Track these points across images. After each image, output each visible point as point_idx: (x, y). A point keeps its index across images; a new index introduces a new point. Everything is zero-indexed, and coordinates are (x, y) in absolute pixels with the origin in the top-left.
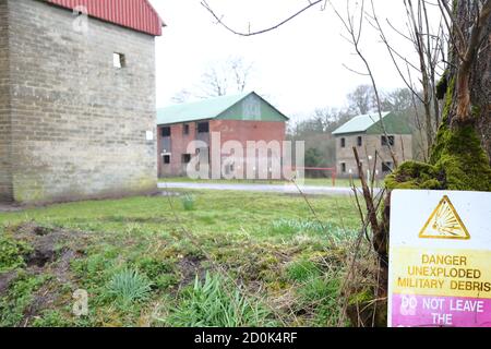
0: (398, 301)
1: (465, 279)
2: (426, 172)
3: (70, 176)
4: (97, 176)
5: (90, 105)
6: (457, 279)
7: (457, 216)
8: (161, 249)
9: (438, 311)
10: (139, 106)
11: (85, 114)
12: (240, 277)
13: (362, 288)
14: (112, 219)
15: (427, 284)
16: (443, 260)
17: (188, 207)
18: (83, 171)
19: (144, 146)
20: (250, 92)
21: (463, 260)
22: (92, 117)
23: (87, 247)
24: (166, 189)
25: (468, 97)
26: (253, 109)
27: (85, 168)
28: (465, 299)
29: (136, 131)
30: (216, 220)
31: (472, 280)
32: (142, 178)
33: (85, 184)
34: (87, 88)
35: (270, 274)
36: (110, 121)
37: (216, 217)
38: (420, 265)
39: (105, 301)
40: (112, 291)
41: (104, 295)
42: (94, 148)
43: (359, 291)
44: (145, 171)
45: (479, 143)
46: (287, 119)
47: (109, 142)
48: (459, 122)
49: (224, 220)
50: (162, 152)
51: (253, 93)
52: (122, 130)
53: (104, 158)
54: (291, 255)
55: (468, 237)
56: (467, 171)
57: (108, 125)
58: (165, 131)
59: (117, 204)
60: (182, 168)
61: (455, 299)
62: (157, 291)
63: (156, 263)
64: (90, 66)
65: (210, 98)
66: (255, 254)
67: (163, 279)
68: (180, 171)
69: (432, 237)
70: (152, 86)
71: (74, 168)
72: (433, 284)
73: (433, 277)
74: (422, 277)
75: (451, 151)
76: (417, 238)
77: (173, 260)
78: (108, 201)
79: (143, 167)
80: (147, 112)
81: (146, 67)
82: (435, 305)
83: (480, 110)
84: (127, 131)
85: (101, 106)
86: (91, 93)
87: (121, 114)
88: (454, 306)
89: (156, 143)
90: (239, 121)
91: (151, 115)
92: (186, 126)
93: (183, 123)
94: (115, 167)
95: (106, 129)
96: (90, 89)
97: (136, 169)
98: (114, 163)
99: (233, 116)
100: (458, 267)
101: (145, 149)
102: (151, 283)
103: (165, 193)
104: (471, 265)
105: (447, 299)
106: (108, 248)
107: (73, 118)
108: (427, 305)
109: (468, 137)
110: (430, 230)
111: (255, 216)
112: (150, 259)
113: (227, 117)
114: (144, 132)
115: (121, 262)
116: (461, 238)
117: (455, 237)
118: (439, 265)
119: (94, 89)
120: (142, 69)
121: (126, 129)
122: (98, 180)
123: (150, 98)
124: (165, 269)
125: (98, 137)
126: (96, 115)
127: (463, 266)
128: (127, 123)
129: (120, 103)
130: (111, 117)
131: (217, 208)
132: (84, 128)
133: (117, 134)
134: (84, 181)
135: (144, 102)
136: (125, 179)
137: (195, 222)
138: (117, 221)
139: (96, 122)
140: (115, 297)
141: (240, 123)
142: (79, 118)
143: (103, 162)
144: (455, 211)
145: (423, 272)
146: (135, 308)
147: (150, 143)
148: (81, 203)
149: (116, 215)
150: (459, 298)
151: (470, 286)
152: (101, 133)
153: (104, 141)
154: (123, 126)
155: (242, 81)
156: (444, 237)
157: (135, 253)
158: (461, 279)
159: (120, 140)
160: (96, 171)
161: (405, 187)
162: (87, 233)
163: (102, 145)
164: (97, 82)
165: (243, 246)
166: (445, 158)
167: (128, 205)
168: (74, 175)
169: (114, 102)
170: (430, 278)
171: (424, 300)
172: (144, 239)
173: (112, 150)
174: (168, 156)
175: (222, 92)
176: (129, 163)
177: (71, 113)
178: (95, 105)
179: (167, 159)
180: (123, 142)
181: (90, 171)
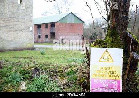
0: (93, 81)
1: (112, 74)
2: (103, 42)
3: (2, 42)
4: (12, 43)
5: (9, 17)
6: (110, 74)
7: (110, 55)
8: (27, 66)
9: (104, 83)
10: (27, 18)
11: (7, 21)
12: (51, 75)
13: (83, 77)
14: (15, 57)
15: (101, 76)
16: (106, 69)
17: (43, 54)
18: (6, 41)
19: (29, 32)
20: (71, 12)
21: (111, 69)
22: (10, 22)
23: (3, 66)
24: (37, 48)
25: (114, 20)
26: (71, 19)
27: (7, 39)
28: (112, 80)
29: (26, 27)
30: (51, 58)
31: (114, 74)
32: (28, 44)
33: (7, 45)
34: (8, 11)
35: (60, 74)
36: (16, 23)
37: (51, 57)
38: (99, 70)
39: (8, 82)
40: (10, 79)
41: (7, 80)
42: (11, 33)
43: (82, 78)
44: (29, 41)
45: (117, 34)
46: (84, 22)
47: (16, 31)
48: (112, 28)
49: (54, 58)
50: (38, 34)
51: (71, 13)
52: (21, 27)
53: (14, 36)
54: (68, 68)
55: (113, 62)
56: (114, 42)
57: (16, 25)
58: (39, 26)
59: (19, 52)
60: (45, 40)
61: (109, 80)
62: (25, 79)
63: (25, 71)
64: (9, 3)
65: (56, 14)
66: (57, 68)
67: (27, 75)
68: (44, 41)
69: (103, 62)
70: (32, 11)
71: (3, 40)
72: (103, 75)
73: (103, 74)
74: (100, 73)
75: (110, 36)
76: (98, 62)
77: (30, 70)
78: (16, 51)
79: (29, 40)
80: (30, 20)
81: (30, 4)
82: (103, 82)
83: (118, 24)
84: (23, 27)
85: (13, 18)
86: (9, 13)
87: (21, 20)
88: (109, 82)
89: (33, 31)
90: (66, 23)
91: (32, 21)
92: (46, 25)
93: (46, 23)
94: (19, 40)
95: (15, 26)
96: (9, 12)
97: (26, 40)
98: (17, 38)
99: (63, 21)
100: (110, 71)
101: (29, 33)
102: (23, 77)
103: (36, 49)
104: (114, 70)
105: (107, 80)
106: (10, 66)
107: (3, 22)
108: (101, 81)
109: (114, 32)
110: (102, 60)
111: (65, 57)
112: (23, 69)
113: (61, 22)
114: (29, 27)
115: (14, 70)
116: (111, 62)
117: (109, 62)
118: (105, 70)
119: (11, 12)
120: (28, 5)
121: (22, 26)
122: (12, 44)
123: (31, 15)
124: (28, 73)
125: (12, 29)
126: (11, 21)
127: (112, 70)
128: (23, 24)
129: (20, 17)
130: (16, 22)
131: (53, 54)
132: (7, 25)
133: (19, 28)
134: (7, 44)
135: (29, 17)
136: (22, 44)
137: (44, 59)
138: (17, 58)
139: (11, 24)
140: (11, 81)
141: (66, 24)
142: (5, 22)
143: (14, 38)
144: (109, 54)
145: (100, 72)
146: (17, 84)
147: (31, 31)
148: (5, 52)
149: (17, 56)
150: (111, 80)
151: (114, 76)
152: (13, 27)
153: (14, 30)
154: (21, 25)
155: (68, 8)
156: (106, 62)
157: (18, 68)
158: (111, 74)
159: (20, 30)
160: (11, 41)
161: (96, 47)
162: (4, 61)
163: (13, 32)
164: (12, 9)
165: (54, 66)
166: (108, 38)
167: (22, 53)
168: (3, 42)
169: (18, 16)
170: (102, 74)
171: (100, 80)
172: (22, 63)
173: (17, 34)
174: (40, 36)
175: (60, 12)
176: (23, 38)
177: (2, 20)
178: (11, 17)
179: (39, 37)
180: (21, 31)
181: (9, 41)
